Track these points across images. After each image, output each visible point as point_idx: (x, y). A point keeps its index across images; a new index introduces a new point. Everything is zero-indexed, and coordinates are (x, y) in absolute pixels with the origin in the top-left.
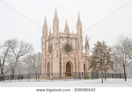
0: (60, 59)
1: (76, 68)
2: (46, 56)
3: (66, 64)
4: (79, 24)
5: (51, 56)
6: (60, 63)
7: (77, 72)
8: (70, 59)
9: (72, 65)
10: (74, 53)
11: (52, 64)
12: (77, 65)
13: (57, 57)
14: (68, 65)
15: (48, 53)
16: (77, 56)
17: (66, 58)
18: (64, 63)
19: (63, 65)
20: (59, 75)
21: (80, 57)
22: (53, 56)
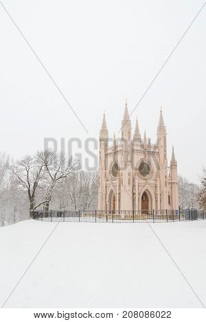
0: (134, 186)
1: (156, 201)
2: (107, 180)
3: (142, 195)
4: (161, 128)
5: (117, 182)
6: (134, 194)
7: (159, 208)
8: (147, 187)
9: (151, 197)
10: (153, 177)
11: (119, 194)
12: (159, 196)
13: (129, 183)
14: (145, 197)
15: (110, 176)
16: (158, 181)
17: (142, 184)
18: (139, 194)
19: (137, 196)
20: (131, 212)
21: (163, 184)
22: (121, 182)
